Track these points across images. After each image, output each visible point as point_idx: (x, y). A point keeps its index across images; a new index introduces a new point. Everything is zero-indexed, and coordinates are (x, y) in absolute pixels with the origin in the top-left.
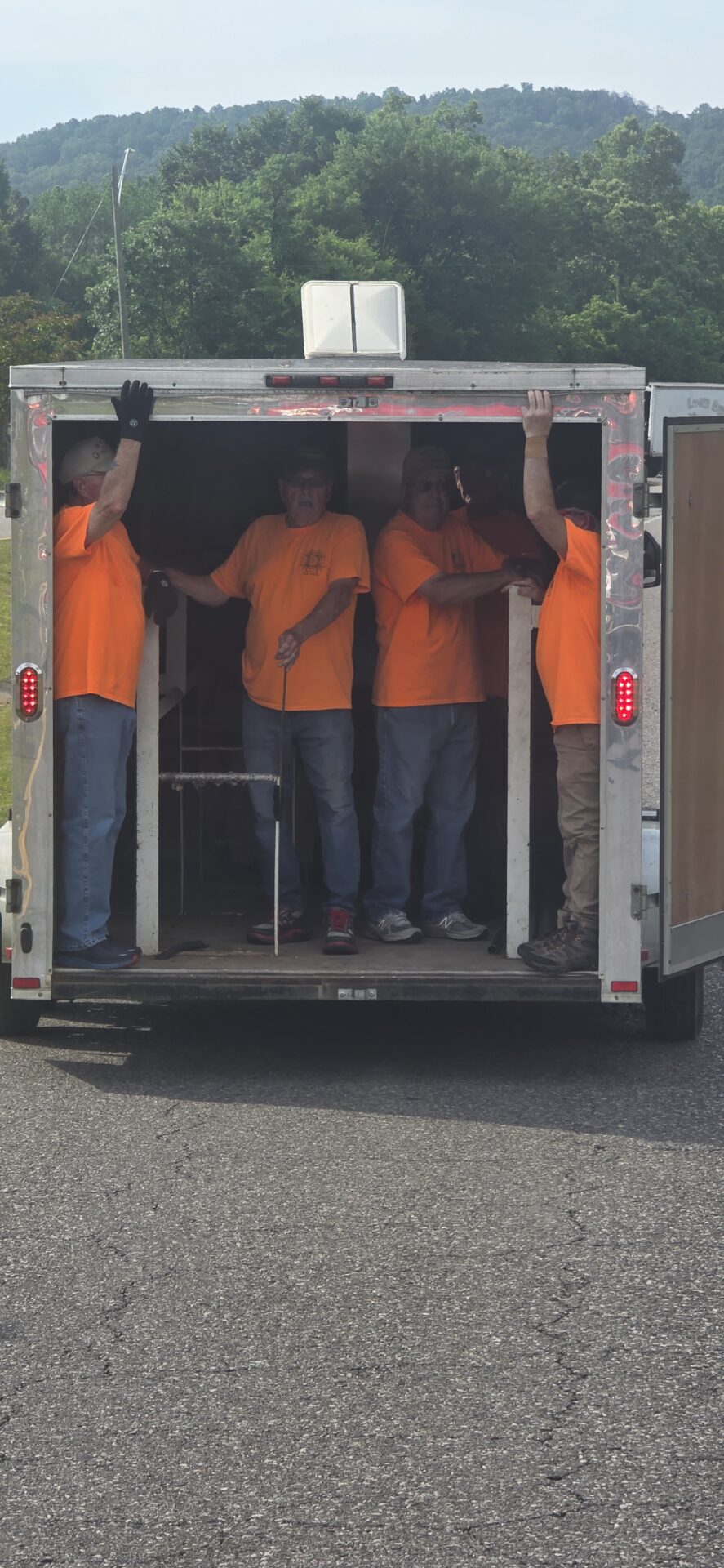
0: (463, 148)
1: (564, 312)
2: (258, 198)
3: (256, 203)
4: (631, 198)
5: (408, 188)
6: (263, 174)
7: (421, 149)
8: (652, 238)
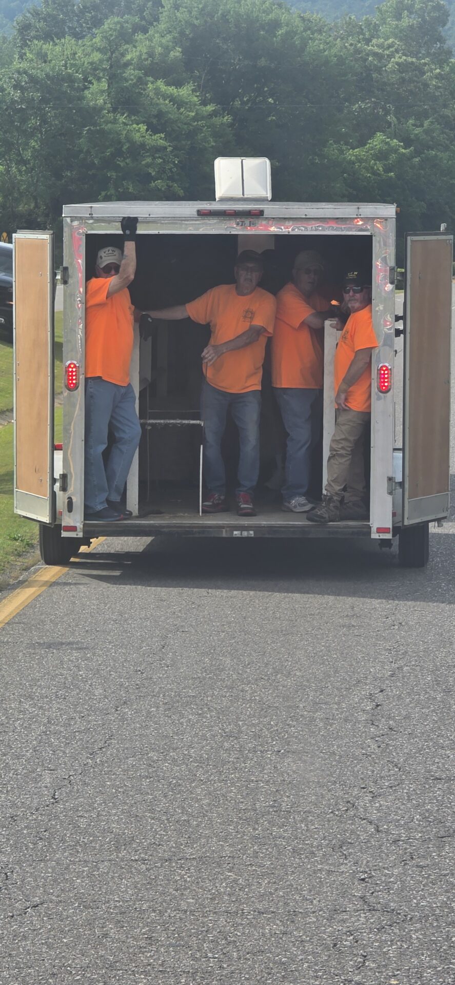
1: (349, 147)
2: (98, 53)
3: (96, 56)
4: (404, 54)
6: (102, 33)
8: (422, 87)
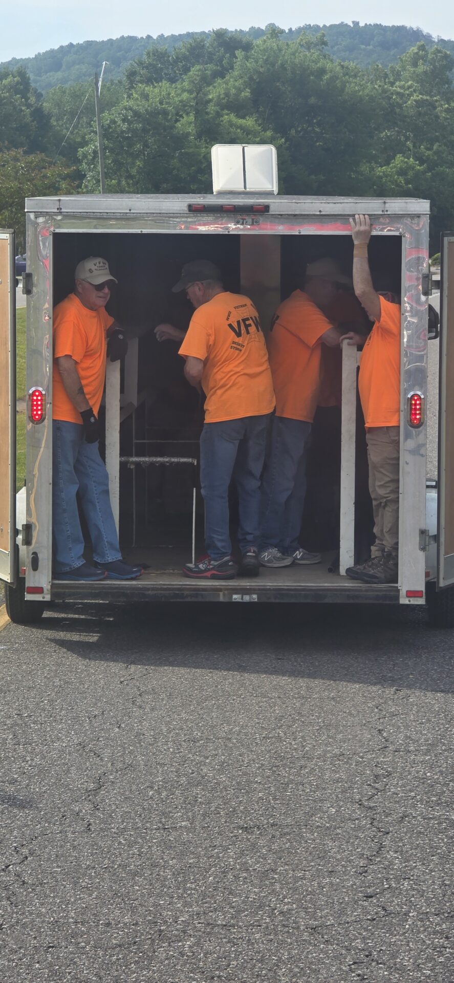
0: (316, 62)
1: (378, 165)
2: (186, 93)
3: (185, 96)
4: (421, 94)
5: (281, 87)
6: (189, 78)
7: (289, 62)
8: (434, 119)
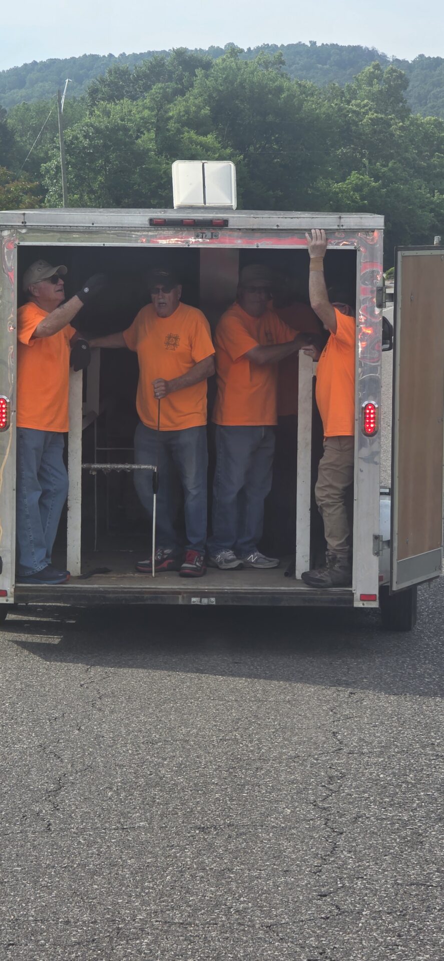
0: (274, 80)
1: (334, 182)
2: (147, 110)
3: (146, 113)
4: (376, 112)
5: (239, 105)
6: (150, 96)
7: (247, 81)
8: (389, 136)
